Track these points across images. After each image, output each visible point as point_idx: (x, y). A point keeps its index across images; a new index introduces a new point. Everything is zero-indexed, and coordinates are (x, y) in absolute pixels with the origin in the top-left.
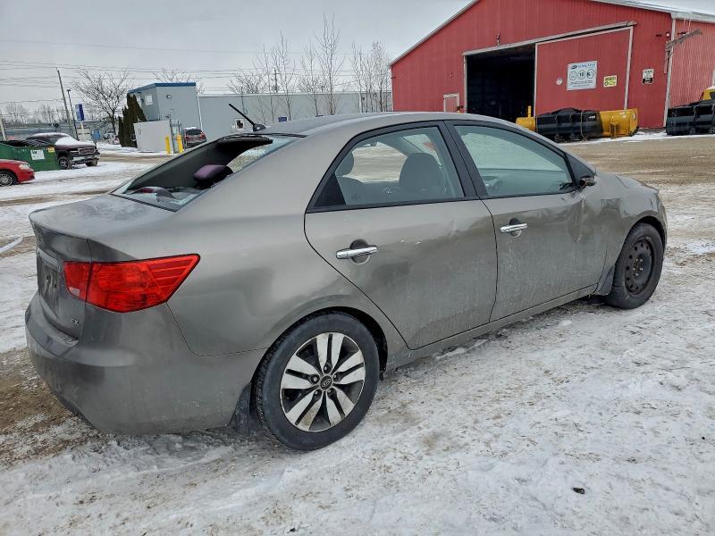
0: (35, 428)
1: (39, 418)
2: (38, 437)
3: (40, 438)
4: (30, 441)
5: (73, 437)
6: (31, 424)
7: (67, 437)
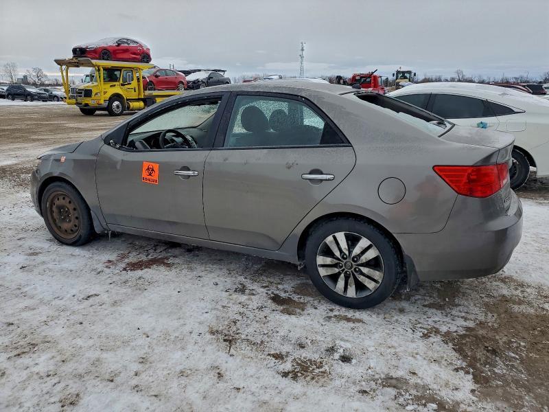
0: (520, 303)
1: (516, 308)
2: (520, 294)
3: (518, 292)
4: (526, 294)
5: (497, 283)
6: (522, 307)
7: (502, 285)
